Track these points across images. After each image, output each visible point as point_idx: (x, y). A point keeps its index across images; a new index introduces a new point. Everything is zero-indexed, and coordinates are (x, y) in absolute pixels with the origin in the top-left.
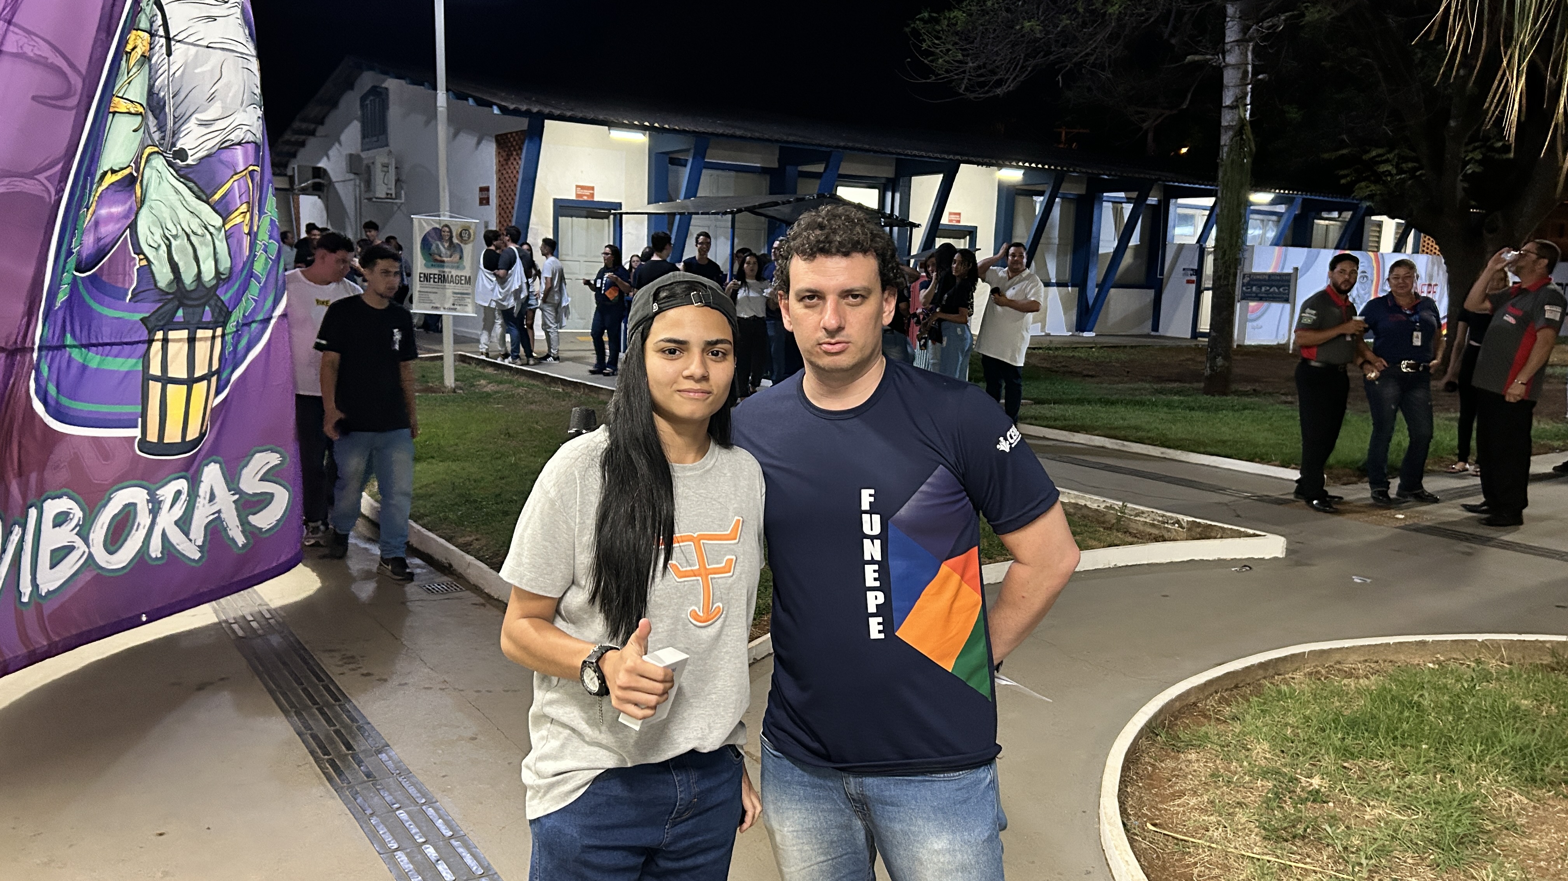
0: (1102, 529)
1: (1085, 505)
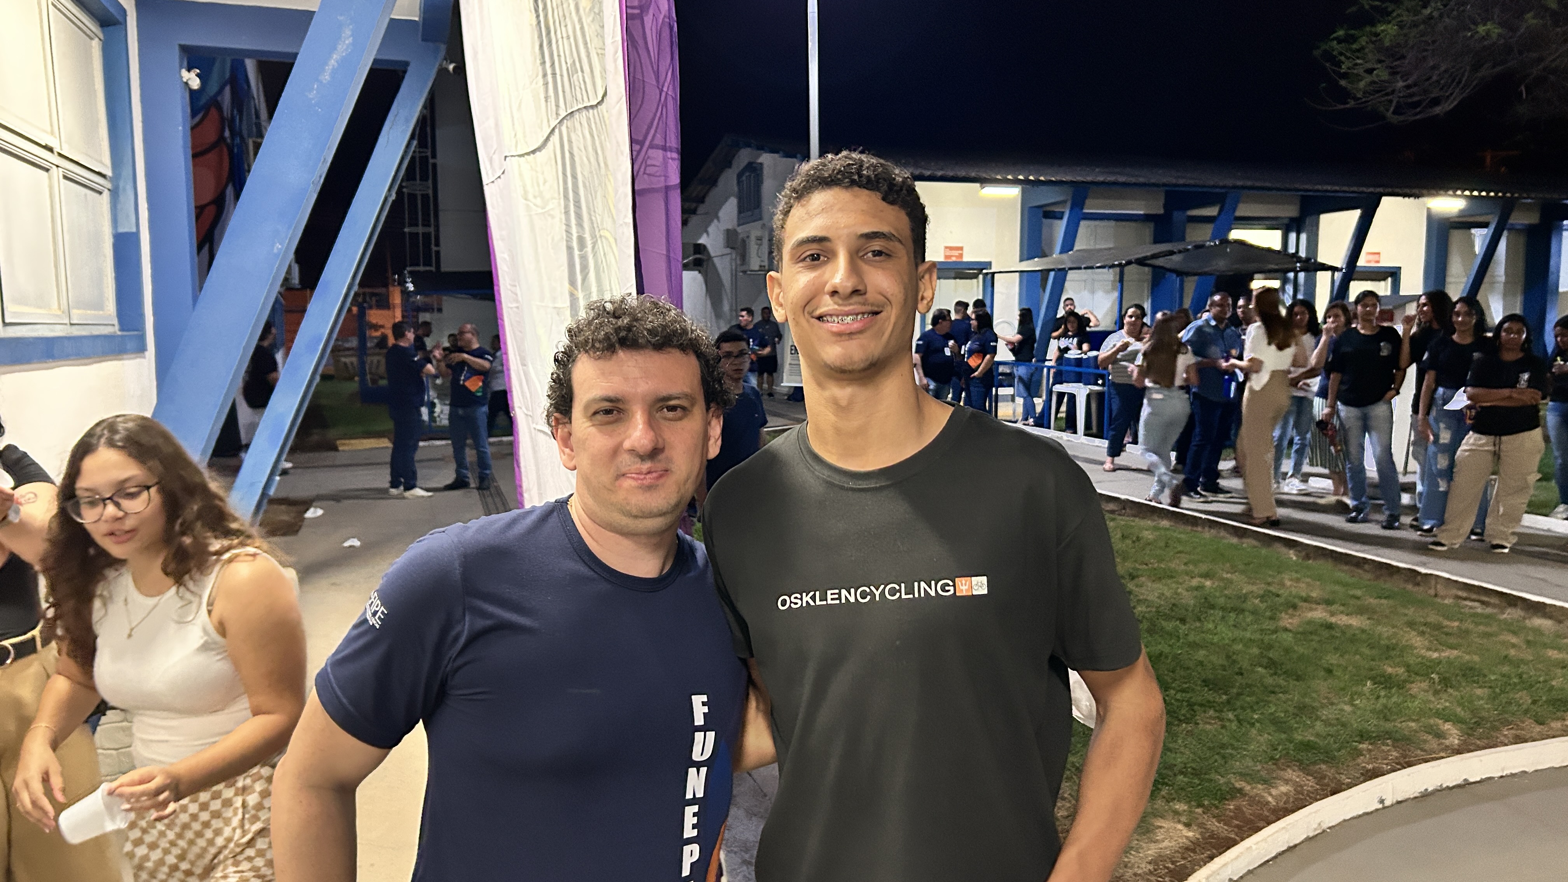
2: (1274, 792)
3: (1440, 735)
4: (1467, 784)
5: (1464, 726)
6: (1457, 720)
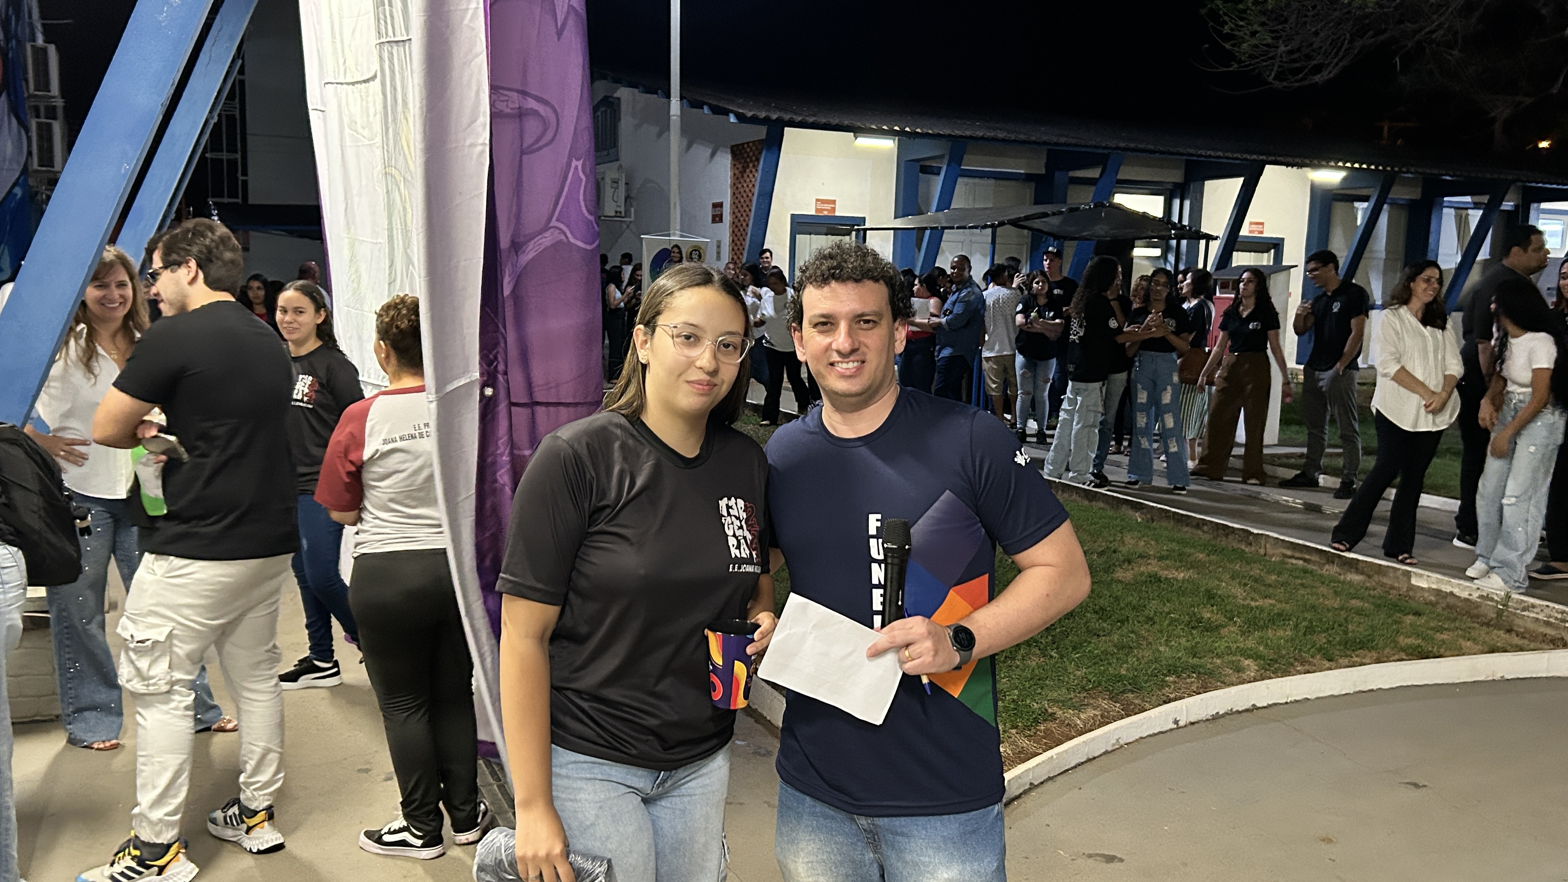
0: (1476, 625)
1: (1452, 593)
2: (1082, 716)
3: (1239, 670)
4: (1255, 708)
5: (1262, 662)
6: (1257, 657)
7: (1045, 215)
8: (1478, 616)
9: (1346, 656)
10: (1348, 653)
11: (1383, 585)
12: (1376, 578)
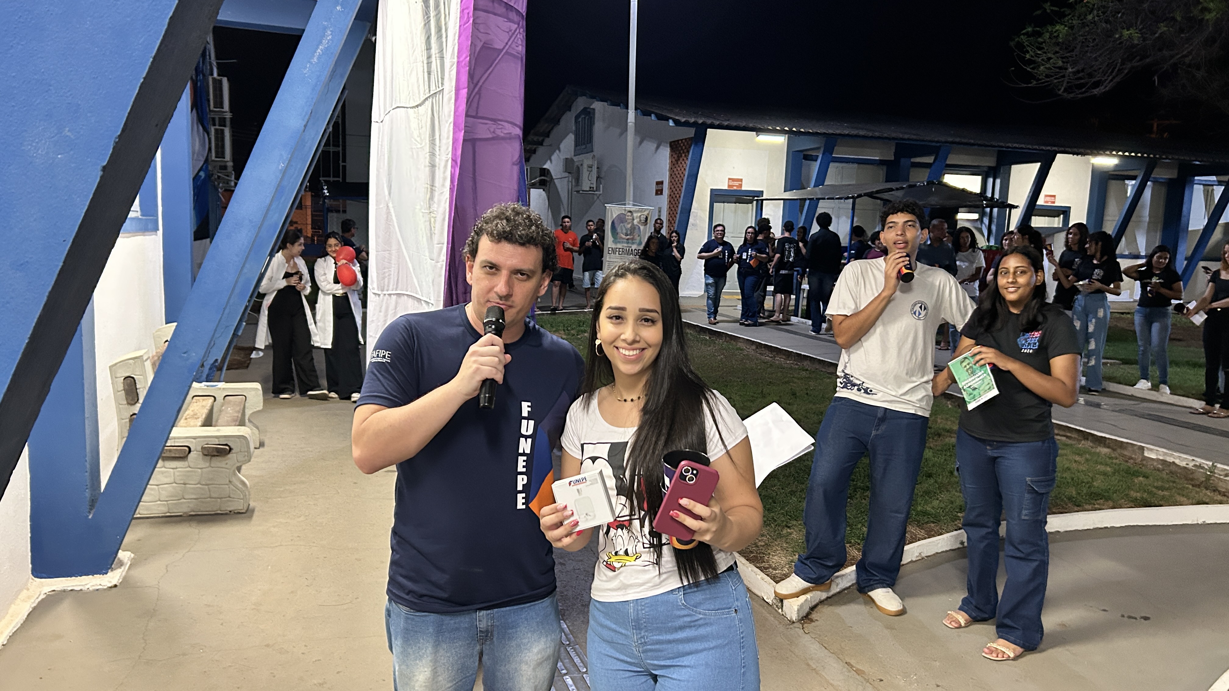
0: (1190, 487)
1: (1174, 463)
7: (891, 190)
8: (1192, 480)
9: (1090, 504)
10: (1092, 502)
11: (1124, 456)
12: (1119, 451)
